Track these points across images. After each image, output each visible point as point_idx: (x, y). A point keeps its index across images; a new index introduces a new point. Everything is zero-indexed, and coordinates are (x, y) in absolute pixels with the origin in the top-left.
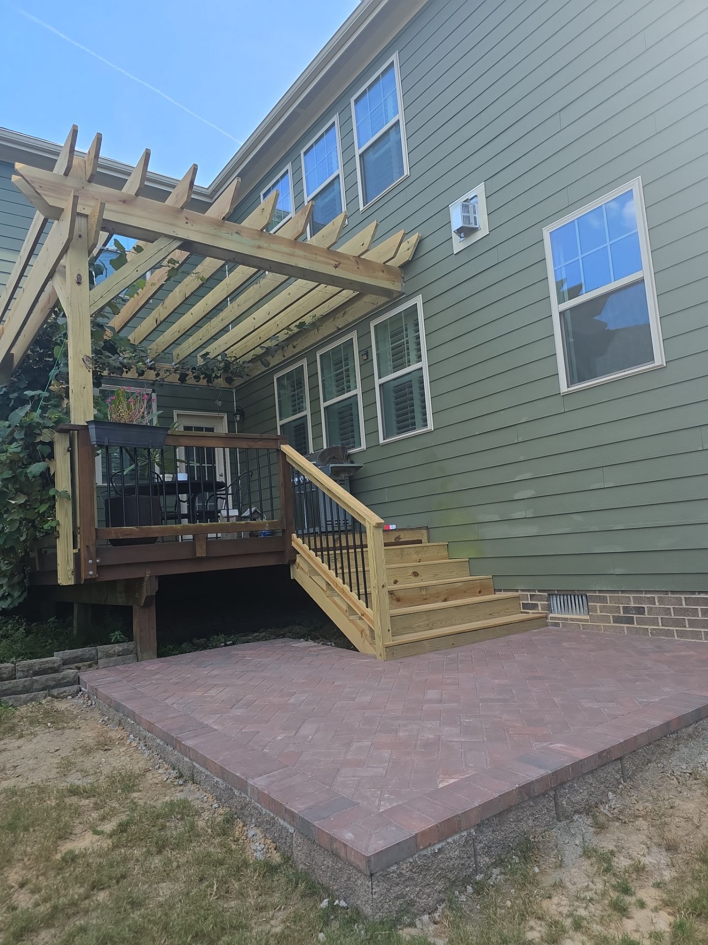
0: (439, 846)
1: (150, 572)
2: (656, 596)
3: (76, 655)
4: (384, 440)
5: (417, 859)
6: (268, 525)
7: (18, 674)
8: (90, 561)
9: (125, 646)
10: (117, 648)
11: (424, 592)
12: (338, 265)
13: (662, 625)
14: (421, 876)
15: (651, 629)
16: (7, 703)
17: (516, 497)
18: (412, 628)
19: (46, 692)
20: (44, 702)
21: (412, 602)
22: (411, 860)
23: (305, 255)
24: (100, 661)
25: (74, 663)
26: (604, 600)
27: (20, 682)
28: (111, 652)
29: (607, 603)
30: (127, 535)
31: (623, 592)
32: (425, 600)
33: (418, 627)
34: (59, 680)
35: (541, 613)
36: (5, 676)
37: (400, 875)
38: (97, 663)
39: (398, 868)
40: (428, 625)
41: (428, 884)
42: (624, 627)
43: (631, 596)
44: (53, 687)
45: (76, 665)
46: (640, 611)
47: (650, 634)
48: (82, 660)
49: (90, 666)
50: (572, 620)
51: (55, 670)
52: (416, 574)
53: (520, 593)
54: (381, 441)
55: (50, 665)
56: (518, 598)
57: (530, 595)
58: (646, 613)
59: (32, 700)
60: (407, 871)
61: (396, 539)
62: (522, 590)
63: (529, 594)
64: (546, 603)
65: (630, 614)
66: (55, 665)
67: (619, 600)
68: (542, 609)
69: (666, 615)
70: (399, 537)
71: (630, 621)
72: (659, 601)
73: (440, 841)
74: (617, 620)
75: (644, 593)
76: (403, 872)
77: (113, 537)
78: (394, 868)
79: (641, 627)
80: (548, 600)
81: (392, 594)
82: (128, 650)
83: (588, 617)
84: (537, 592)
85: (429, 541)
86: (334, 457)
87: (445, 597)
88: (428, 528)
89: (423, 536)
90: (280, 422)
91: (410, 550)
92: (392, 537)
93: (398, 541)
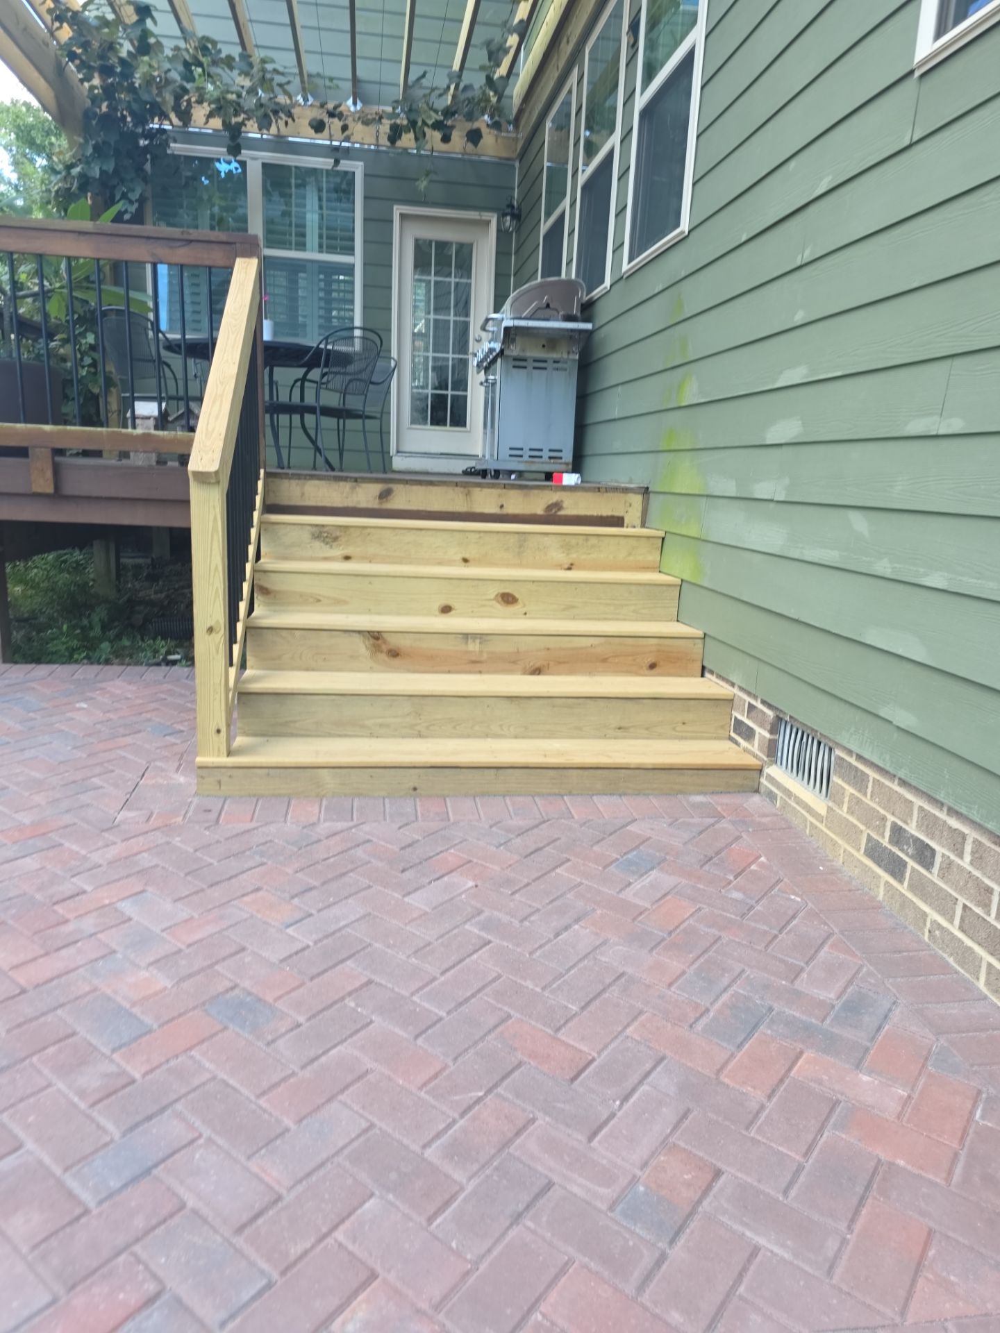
2: (971, 834)
4: (629, 263)
11: (474, 646)
13: (961, 929)
15: (934, 922)
17: (772, 437)
18: (363, 726)
21: (436, 663)
26: (859, 780)
29: (865, 794)
31: (903, 783)
32: (475, 665)
33: (381, 725)
35: (755, 756)
40: (412, 726)
42: (880, 877)
43: (918, 802)
46: (925, 855)
47: (927, 934)
50: (799, 801)
52: (508, 599)
53: (736, 691)
56: (730, 701)
57: (749, 703)
58: (936, 869)
61: (549, 508)
62: (741, 689)
63: (748, 699)
64: (768, 735)
65: (902, 850)
67: (890, 800)
68: (760, 748)
69: (978, 904)
70: (558, 505)
71: (896, 869)
72: (973, 853)
74: (874, 851)
75: (945, 809)
79: (915, 900)
80: (774, 730)
81: (377, 639)
83: (823, 811)
84: (759, 700)
85: (643, 525)
86: (548, 306)
87: (537, 665)
88: (646, 491)
89: (630, 509)
90: (544, 228)
91: (547, 540)
92: (537, 502)
93: (552, 516)
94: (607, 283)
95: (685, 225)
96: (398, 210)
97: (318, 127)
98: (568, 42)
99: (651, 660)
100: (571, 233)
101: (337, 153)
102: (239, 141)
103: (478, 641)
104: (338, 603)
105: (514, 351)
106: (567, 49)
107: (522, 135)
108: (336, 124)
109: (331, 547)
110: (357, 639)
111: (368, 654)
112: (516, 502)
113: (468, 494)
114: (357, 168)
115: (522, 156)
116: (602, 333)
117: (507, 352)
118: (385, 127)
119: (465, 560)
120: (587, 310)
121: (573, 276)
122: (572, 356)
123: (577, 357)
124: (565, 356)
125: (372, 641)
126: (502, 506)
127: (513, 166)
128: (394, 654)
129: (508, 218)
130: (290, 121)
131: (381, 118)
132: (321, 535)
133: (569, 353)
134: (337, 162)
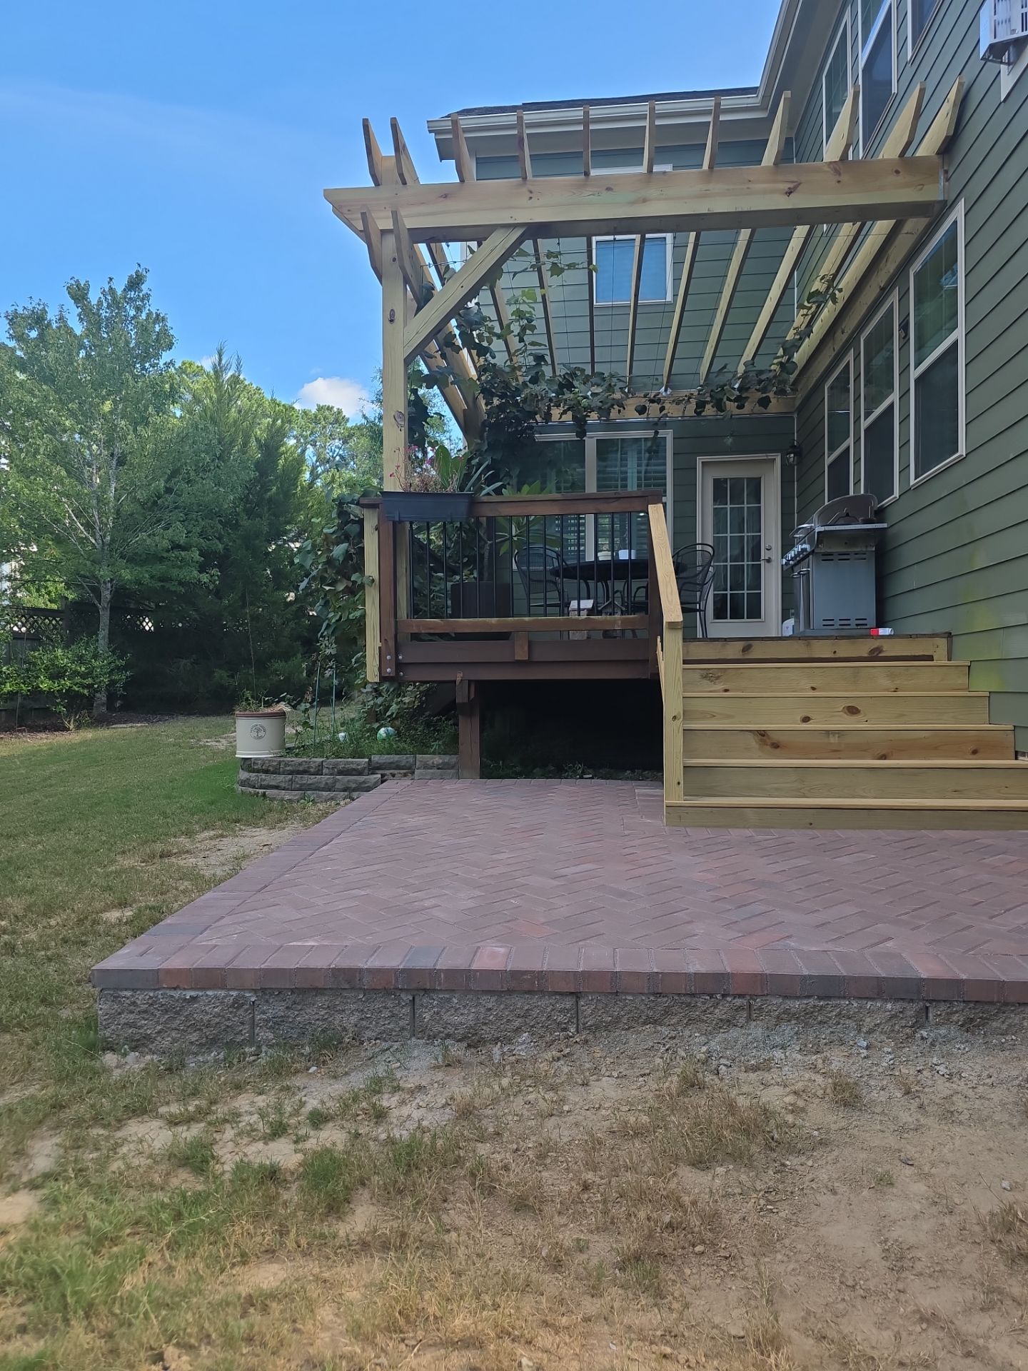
0: (193, 993)
1: (461, 675)
3: (391, 760)
4: (916, 479)
5: (160, 996)
6: (620, 622)
7: (325, 771)
8: (388, 657)
9: (447, 758)
10: (437, 760)
11: (834, 740)
12: (795, 188)
14: (167, 1017)
16: (309, 797)
19: (346, 793)
20: (342, 803)
21: (805, 752)
22: (152, 995)
23: (728, 190)
24: (417, 772)
25: (390, 769)
27: (324, 779)
28: (430, 763)
30: (431, 629)
32: (836, 752)
33: (777, 789)
34: (360, 783)
36: (312, 770)
37: (134, 1003)
38: (413, 773)
39: (133, 996)
40: (798, 790)
41: (176, 1029)
44: (355, 790)
45: (391, 771)
48: (398, 768)
49: (405, 775)
51: (360, 773)
52: (852, 711)
54: (912, 482)
55: (354, 766)
59: (332, 799)
60: (144, 1004)
61: (872, 651)
66: (359, 767)
70: (879, 650)
73: (192, 989)
76: (139, 1002)
77: (415, 630)
78: (128, 994)
81: (763, 735)
82: (448, 764)
85: (949, 659)
86: (847, 515)
87: (884, 752)
88: (949, 635)
89: (937, 650)
90: (828, 460)
91: (875, 670)
92: (863, 648)
93: (875, 656)
94: (896, 493)
95: (962, 450)
96: (700, 460)
97: (642, 410)
98: (843, 332)
99: (972, 747)
100: (857, 462)
101: (657, 425)
102: (586, 427)
103: (837, 735)
104: (729, 717)
105: (823, 549)
106: (841, 338)
107: (800, 397)
108: (656, 406)
109: (715, 684)
110: (750, 736)
111: (757, 746)
112: (845, 649)
113: (808, 645)
114: (668, 434)
115: (800, 410)
116: (894, 530)
117: (816, 551)
118: (693, 405)
119: (813, 689)
120: (880, 514)
121: (862, 492)
122: (869, 549)
123: (874, 549)
124: (864, 549)
125: (760, 737)
126: (835, 652)
127: (793, 418)
128: (776, 746)
129: (792, 455)
130: (621, 409)
131: (690, 398)
132: (707, 676)
133: (867, 547)
134: (657, 433)
